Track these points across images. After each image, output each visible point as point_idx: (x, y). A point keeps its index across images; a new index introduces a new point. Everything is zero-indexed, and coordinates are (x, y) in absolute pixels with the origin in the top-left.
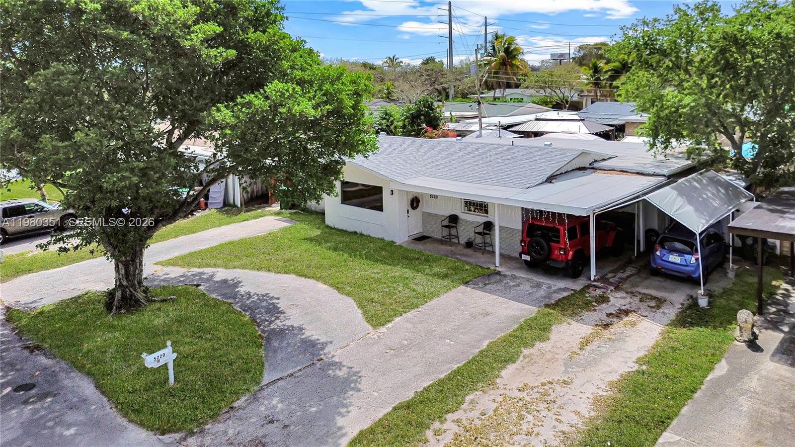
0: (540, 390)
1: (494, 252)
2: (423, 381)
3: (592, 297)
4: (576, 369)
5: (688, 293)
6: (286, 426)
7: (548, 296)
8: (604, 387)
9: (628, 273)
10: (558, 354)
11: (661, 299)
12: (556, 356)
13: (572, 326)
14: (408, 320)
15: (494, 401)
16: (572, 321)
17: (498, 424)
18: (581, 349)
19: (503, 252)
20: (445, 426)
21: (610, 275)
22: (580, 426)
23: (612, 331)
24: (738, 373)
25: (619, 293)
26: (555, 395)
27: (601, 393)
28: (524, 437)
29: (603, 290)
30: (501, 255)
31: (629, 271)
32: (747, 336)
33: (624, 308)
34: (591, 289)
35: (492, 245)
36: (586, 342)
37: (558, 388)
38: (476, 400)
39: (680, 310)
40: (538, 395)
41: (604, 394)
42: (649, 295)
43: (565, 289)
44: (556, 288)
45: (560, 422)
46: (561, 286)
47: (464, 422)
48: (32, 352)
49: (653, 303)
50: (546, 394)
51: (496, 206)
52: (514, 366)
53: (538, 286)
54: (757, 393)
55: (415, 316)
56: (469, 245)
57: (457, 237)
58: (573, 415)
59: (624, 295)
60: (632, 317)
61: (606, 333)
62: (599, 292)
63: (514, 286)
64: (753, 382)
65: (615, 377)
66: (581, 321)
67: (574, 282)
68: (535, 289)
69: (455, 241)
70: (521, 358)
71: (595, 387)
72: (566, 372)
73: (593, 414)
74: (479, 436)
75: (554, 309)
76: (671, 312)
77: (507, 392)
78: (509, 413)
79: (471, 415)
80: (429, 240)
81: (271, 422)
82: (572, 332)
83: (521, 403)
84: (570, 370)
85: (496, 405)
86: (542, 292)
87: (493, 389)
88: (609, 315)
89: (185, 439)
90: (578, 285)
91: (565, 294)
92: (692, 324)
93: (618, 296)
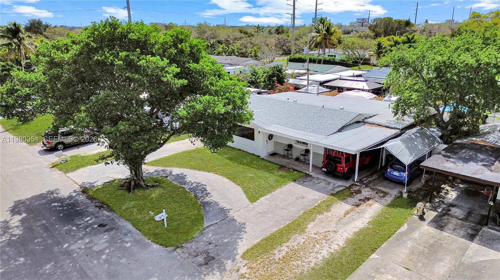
0: (324, 234)
1: (309, 164)
2: (274, 228)
3: (354, 191)
4: (340, 225)
5: (399, 190)
6: (216, 246)
7: (333, 189)
8: (351, 234)
9: (373, 178)
10: (334, 218)
11: (386, 193)
12: (333, 219)
13: (342, 205)
14: (267, 199)
15: (304, 238)
16: (342, 203)
17: (304, 248)
18: (344, 216)
19: (314, 164)
20: (283, 248)
21: (364, 179)
22: (338, 250)
23: (360, 208)
24: (411, 230)
25: (367, 189)
26: (330, 237)
27: (350, 236)
28: (315, 254)
29: (359, 187)
30: (313, 165)
31: (375, 177)
32: (420, 213)
33: (368, 197)
34: (354, 186)
35: (309, 161)
36: (347, 213)
37: (332, 234)
38: (296, 238)
39: (394, 198)
40: (322, 237)
41: (351, 237)
42: (381, 190)
43: (341, 186)
44: (337, 185)
45: (331, 248)
46: (340, 184)
47: (291, 247)
48: (100, 209)
49: (382, 195)
50: (325, 236)
51: (312, 145)
52: (314, 223)
53: (329, 183)
54: (416, 240)
55: (270, 197)
56: (297, 159)
57: (292, 155)
58: (336, 245)
59: (369, 190)
60: (370, 202)
61: (357, 209)
62: (357, 188)
63: (317, 183)
64: (416, 235)
65: (356, 230)
66: (347, 203)
67: (346, 182)
68: (327, 186)
69: (291, 157)
70: (317, 220)
71: (347, 234)
72: (336, 227)
73: (344, 246)
74: (296, 253)
75: (334, 196)
76: (389, 199)
77: (309, 235)
78: (310, 244)
79: (293, 244)
80: (277, 155)
81: (210, 244)
82: (341, 208)
83: (315, 240)
84: (338, 226)
85: (305, 240)
86: (330, 187)
87: (304, 233)
88: (360, 200)
89: (176, 250)
90: (347, 184)
91: (341, 189)
92: (397, 206)
93: (366, 190)
